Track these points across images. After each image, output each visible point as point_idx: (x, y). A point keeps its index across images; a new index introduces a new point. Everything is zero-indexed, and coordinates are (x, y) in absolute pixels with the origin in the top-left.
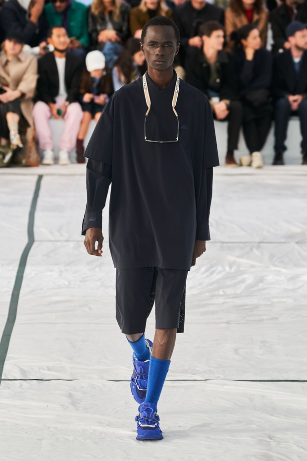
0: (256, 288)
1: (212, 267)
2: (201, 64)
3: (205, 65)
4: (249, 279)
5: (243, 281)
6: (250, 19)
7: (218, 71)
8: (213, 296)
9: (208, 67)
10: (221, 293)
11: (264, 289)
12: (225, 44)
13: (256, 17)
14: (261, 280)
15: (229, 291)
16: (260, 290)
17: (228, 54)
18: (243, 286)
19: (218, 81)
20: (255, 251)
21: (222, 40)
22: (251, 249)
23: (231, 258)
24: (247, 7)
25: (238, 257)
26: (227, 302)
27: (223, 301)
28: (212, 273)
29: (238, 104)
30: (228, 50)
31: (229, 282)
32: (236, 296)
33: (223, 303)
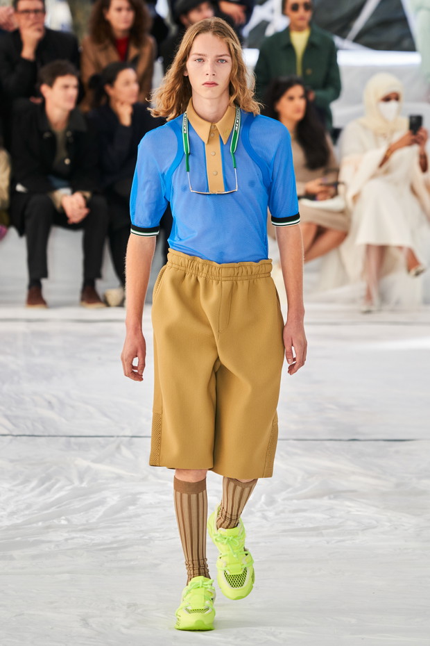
0: (124, 514)
1: (48, 478)
2: (41, 134)
3: (47, 135)
4: (113, 500)
5: (101, 502)
6: (124, 55)
7: (68, 145)
8: (48, 527)
9: (53, 137)
10: (64, 522)
11: (138, 516)
12: (80, 99)
13: (133, 52)
14: (133, 500)
15: (77, 519)
16: (130, 517)
17: (85, 116)
18: (101, 510)
19: (67, 161)
20: (124, 451)
21: (73, 92)
22: (118, 448)
23: (83, 463)
24: (119, 35)
25: (94, 461)
26: (73, 538)
27: (66, 535)
28: (48, 490)
29: (101, 201)
30: (86, 108)
31: (77, 504)
32: (88, 529)
33: (66, 540)
